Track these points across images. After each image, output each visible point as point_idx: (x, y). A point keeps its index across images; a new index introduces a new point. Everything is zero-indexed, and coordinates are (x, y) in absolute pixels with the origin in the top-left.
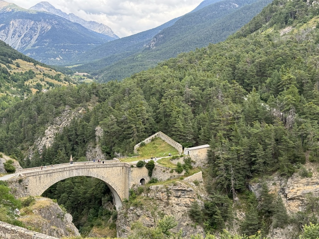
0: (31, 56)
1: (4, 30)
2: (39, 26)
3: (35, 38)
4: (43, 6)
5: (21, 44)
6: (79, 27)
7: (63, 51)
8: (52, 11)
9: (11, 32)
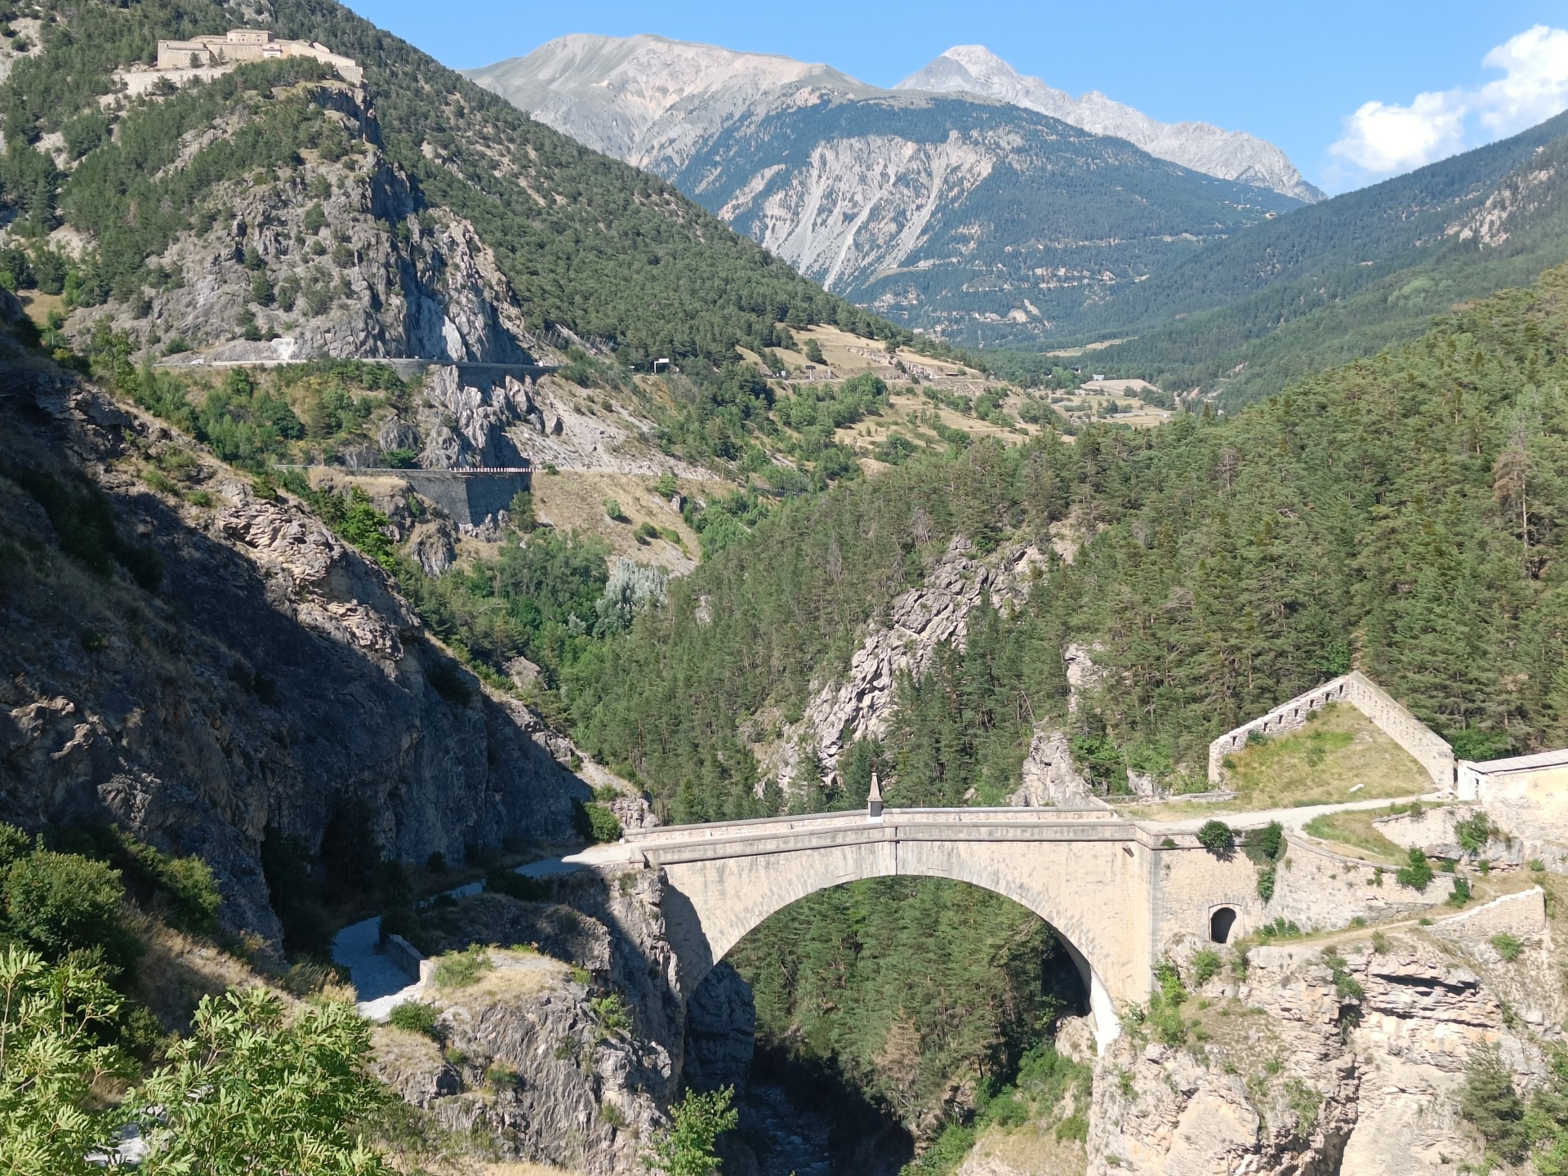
1: (781, 195)
2: (938, 166)
3: (919, 220)
4: (960, 70)
5: (853, 254)
6: (1126, 157)
7: (1042, 279)
8: (1004, 90)
9: (814, 199)
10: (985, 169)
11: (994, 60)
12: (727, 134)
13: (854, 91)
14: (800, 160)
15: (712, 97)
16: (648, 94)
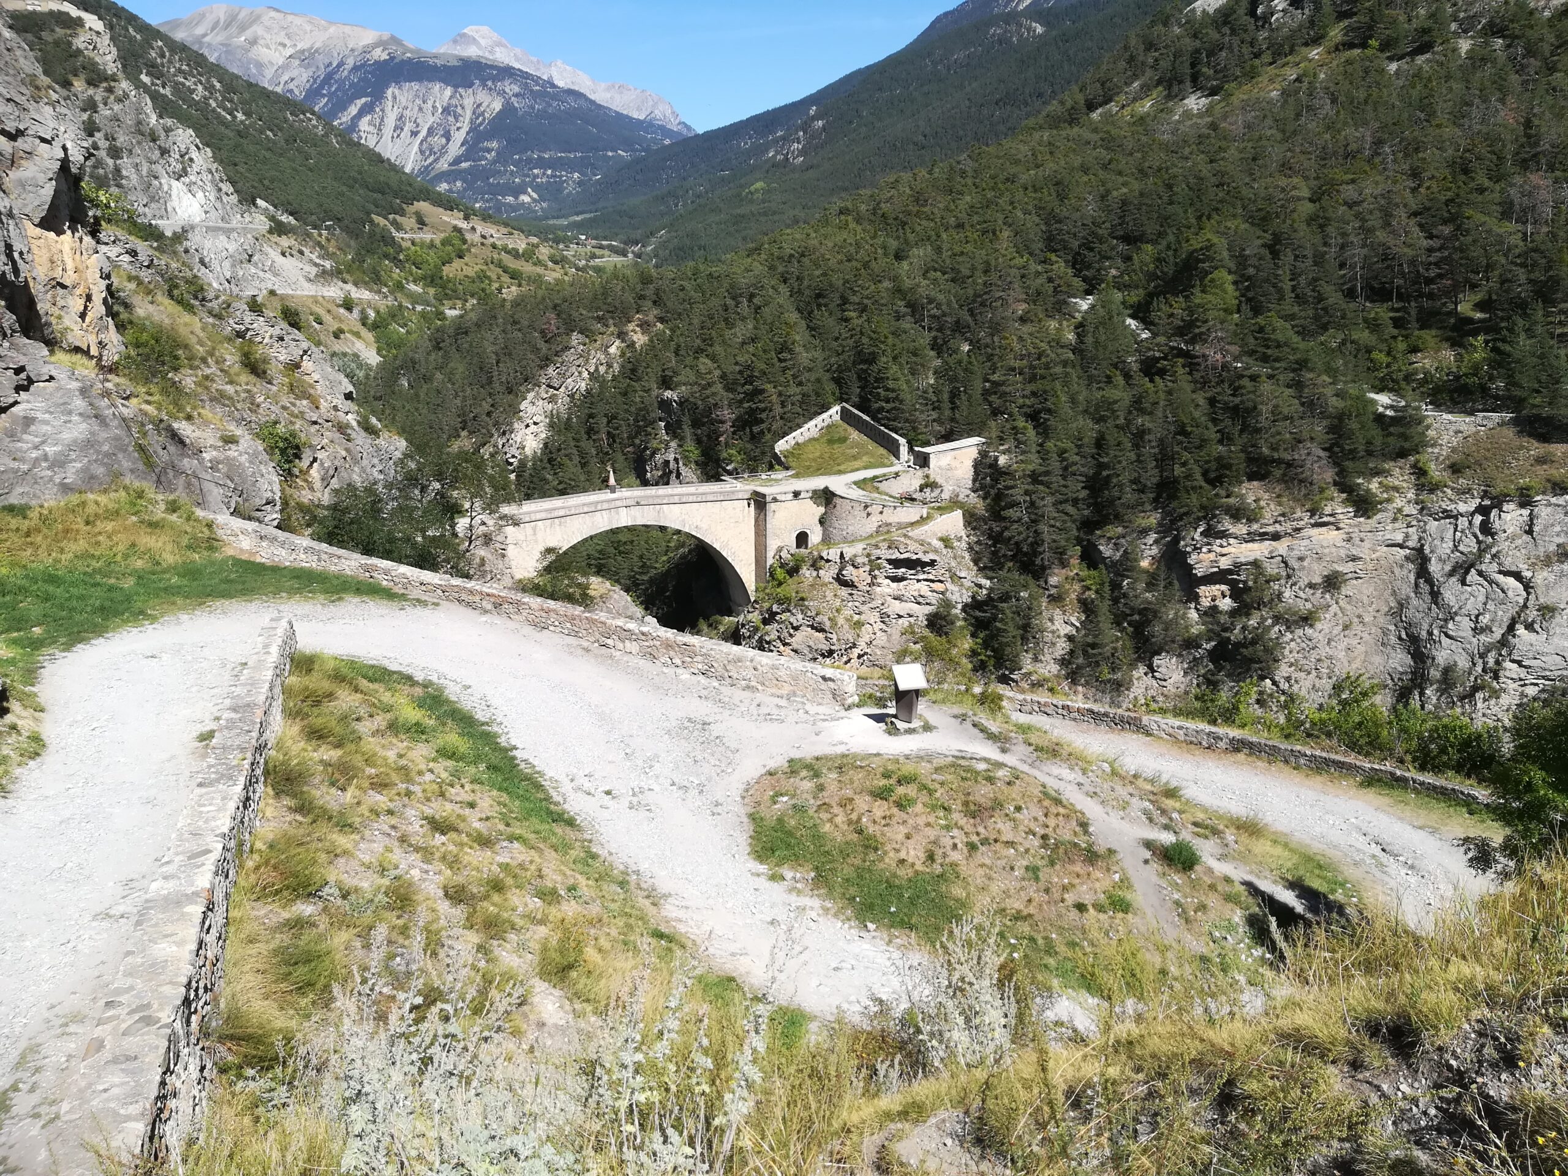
0: (450, 191)
1: (369, 117)
2: (468, 102)
3: (459, 137)
4: (474, 41)
5: (420, 157)
6: (582, 102)
7: (537, 176)
8: (503, 56)
9: (391, 120)
10: (497, 105)
11: (495, 36)
12: (329, 77)
13: (411, 51)
14: (378, 96)
15: (316, 51)
16: (273, 47)
